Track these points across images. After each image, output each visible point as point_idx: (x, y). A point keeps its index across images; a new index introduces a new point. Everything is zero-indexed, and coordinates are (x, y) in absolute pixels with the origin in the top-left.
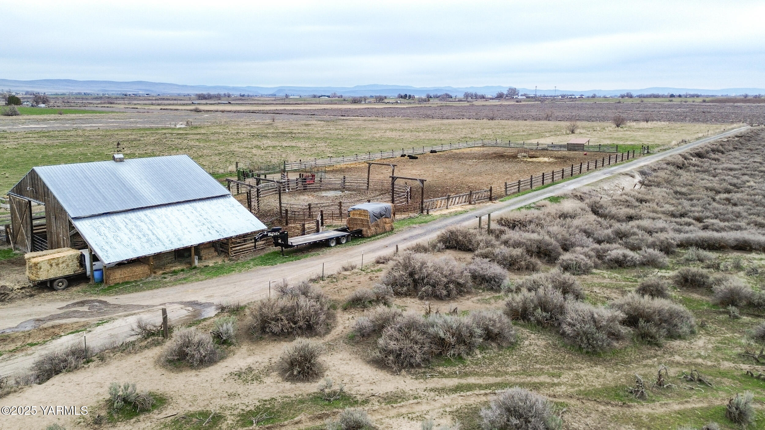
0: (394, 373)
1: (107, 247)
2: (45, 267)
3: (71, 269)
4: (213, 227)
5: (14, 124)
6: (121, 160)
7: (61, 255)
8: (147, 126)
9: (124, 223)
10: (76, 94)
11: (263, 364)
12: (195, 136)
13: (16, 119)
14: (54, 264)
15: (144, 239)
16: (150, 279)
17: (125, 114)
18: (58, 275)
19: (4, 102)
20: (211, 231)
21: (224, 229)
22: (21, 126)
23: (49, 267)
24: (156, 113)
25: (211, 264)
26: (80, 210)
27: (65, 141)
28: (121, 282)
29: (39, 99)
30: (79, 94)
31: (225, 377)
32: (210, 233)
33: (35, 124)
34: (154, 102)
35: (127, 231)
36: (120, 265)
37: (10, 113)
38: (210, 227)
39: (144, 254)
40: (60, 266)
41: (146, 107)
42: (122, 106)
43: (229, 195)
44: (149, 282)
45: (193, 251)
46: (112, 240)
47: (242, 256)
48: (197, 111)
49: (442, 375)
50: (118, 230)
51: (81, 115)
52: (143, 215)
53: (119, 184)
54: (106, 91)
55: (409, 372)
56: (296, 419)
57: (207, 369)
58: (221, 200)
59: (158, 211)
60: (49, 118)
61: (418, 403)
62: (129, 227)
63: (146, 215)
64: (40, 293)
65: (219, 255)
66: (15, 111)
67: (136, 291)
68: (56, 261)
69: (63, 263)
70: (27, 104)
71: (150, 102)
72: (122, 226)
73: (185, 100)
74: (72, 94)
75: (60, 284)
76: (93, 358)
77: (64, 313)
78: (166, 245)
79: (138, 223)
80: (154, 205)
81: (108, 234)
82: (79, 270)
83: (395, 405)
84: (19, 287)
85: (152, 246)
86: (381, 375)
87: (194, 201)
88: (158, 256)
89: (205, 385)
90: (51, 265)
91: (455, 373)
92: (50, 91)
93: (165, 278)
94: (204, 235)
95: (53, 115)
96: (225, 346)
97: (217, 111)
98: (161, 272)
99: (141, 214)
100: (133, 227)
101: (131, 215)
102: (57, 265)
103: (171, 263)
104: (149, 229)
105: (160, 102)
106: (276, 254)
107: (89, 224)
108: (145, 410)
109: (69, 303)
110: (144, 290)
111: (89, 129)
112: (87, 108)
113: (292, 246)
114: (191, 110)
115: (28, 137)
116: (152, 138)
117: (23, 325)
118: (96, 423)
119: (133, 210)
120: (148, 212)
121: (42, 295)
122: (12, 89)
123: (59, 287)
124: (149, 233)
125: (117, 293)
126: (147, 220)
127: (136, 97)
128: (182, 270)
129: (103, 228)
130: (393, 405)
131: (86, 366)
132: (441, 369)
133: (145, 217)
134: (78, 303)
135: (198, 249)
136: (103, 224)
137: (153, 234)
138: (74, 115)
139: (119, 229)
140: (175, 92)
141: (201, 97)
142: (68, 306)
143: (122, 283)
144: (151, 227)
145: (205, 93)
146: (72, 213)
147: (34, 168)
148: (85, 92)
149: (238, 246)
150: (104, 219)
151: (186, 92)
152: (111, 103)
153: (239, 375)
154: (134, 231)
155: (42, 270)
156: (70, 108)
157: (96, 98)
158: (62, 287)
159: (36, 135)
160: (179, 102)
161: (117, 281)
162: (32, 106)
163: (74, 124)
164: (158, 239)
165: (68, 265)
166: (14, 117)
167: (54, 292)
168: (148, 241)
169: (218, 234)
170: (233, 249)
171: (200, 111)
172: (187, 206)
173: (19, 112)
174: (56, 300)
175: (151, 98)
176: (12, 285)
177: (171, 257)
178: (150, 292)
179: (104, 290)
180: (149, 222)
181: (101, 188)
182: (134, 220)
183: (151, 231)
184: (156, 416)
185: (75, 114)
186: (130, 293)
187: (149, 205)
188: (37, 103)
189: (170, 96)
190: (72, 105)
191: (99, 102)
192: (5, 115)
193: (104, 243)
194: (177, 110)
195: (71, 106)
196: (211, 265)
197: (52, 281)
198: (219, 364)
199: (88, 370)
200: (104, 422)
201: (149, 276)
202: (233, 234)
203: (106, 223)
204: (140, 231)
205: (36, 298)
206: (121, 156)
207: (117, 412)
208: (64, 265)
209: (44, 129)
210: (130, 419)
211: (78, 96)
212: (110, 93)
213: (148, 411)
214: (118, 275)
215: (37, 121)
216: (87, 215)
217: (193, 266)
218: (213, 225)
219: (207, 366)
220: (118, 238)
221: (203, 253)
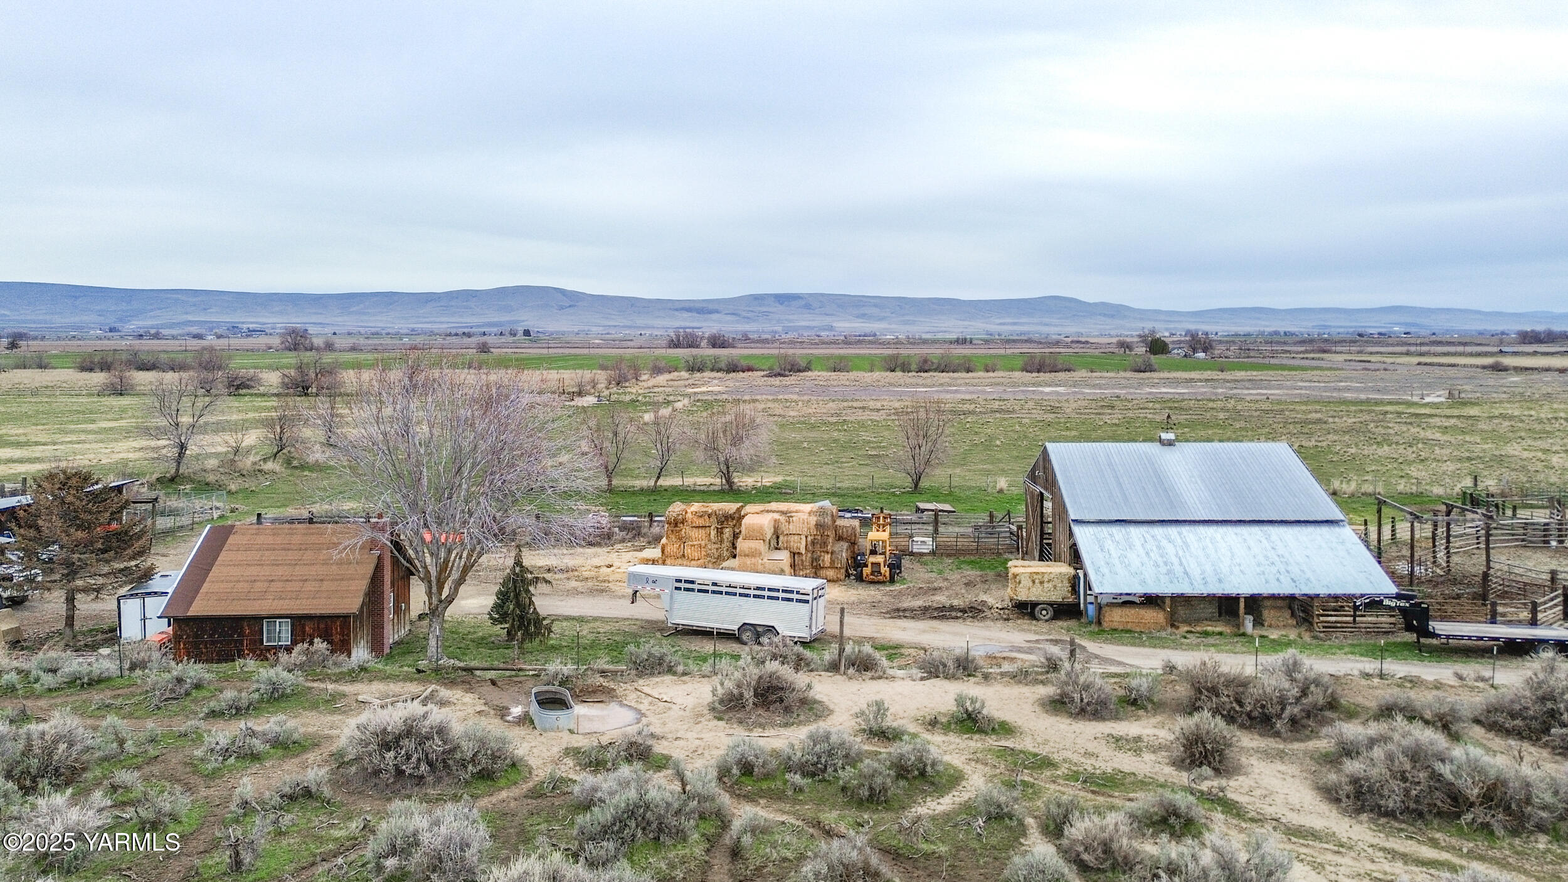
0: (1344, 812)
1: (1105, 570)
2: (1026, 582)
3: (1059, 593)
4: (1288, 572)
5: (1140, 385)
6: (1170, 443)
7: (1049, 570)
8: (1363, 396)
9: (1142, 539)
10: (1271, 334)
11: (1160, 741)
12: (1444, 420)
13: (1148, 378)
14: (1037, 581)
15: (1164, 570)
16: (1163, 634)
17: (1337, 373)
18: (1042, 599)
19: (1144, 349)
20: (1282, 578)
21: (1308, 579)
22: (1148, 390)
23: (1031, 584)
24: (1402, 371)
25: (1274, 635)
26: (1086, 511)
27: (1200, 417)
28: (1121, 627)
29: (1199, 343)
30: (1276, 333)
31: (1099, 735)
32: (1278, 580)
33: (1170, 387)
34: (1413, 349)
35: (1142, 552)
36: (1127, 602)
37: (1142, 369)
38: (1283, 570)
39: (1155, 592)
40: (1046, 585)
41: (1389, 360)
42: (1340, 358)
43: (1342, 521)
44: (1159, 638)
45: (1242, 605)
46: (1116, 561)
47: (1338, 634)
48: (1498, 368)
49: (1434, 843)
50: (1130, 548)
51: (1255, 373)
52: (1176, 533)
53: (1155, 479)
54: (1326, 327)
55: (1371, 820)
56: (1131, 795)
57: (1087, 723)
58: (1324, 530)
59: (1202, 530)
60: (1198, 377)
61: (1338, 852)
62: (1148, 546)
63: (1180, 534)
64: (1018, 618)
65: (1298, 625)
66: (1150, 365)
67: (1133, 645)
68: (1040, 577)
69: (1048, 582)
70: (1177, 353)
71: (1404, 349)
72: (1138, 544)
73: (1488, 345)
74: (1262, 333)
75: (1044, 612)
76: (977, 674)
77: (1029, 648)
78: (1195, 583)
79: (1164, 543)
80: (1197, 519)
81: (1113, 552)
82: (1069, 598)
83: (1293, 839)
84: (1000, 607)
85: (1171, 582)
86: (1324, 807)
87: (1271, 522)
88: (1182, 600)
89: (1069, 735)
90: (1034, 582)
91: (1460, 849)
92: (1226, 328)
93: (1185, 638)
94: (1267, 582)
95: (1209, 372)
96: (1134, 708)
97: (1548, 370)
98: (1186, 629)
99: (1173, 530)
100: (1154, 548)
101: (1158, 530)
102: (1042, 583)
103: (1210, 620)
104: (1177, 555)
105: (1424, 349)
106: (1406, 645)
107: (1092, 533)
108: (981, 731)
109: (1042, 638)
110: (1144, 646)
111: (1248, 398)
112: (1273, 361)
113: (1434, 635)
114: (1484, 367)
115: (1147, 408)
116: (1350, 421)
117: (977, 648)
118: (930, 724)
119: (1162, 522)
120: (1185, 530)
121: (1019, 622)
122: (1158, 326)
123: (1042, 617)
124: (1175, 561)
125: (1105, 641)
126: (1179, 541)
127: (1383, 338)
128: (1220, 634)
129: (1110, 542)
130: (1292, 838)
131: (965, 678)
132: (1438, 835)
133: (1178, 537)
134: (1051, 640)
135: (1255, 603)
136: (1111, 535)
137: (1181, 564)
138: (1243, 373)
139: (1131, 546)
140: (1474, 326)
141: (1529, 338)
142: (1037, 641)
143: (1122, 630)
144: (1181, 553)
145: (1540, 328)
146: (1073, 516)
147: (1047, 444)
148: (1287, 330)
149: (1331, 616)
150: (1115, 530)
151: (1500, 328)
152: (1325, 352)
153: (1118, 740)
154: (1152, 555)
155: (1021, 585)
156: (1250, 360)
157: (1303, 342)
158: (1046, 618)
159: (1157, 406)
160: (1469, 349)
161: (1115, 625)
162: (1185, 356)
163: (1231, 389)
164: (1186, 573)
165: (1055, 587)
166: (1147, 374)
167: (1034, 622)
168: (1169, 573)
169: (1293, 584)
170: (1321, 618)
171: (1505, 369)
172: (1255, 530)
173: (1156, 367)
174: (1030, 631)
175: (1412, 341)
176: (994, 602)
177: (1212, 610)
178: (1152, 650)
179: (1092, 633)
180: (1181, 544)
181: (1126, 482)
182: (1159, 537)
183: (1180, 558)
184: (991, 742)
185: (1247, 370)
186: (1123, 644)
187: (1188, 519)
188: (1195, 350)
189: (1460, 336)
190: (1252, 354)
191: (1303, 349)
192: (1136, 371)
193: (1102, 563)
194: (1453, 365)
195: (1248, 357)
196: (1272, 637)
197: (1034, 605)
198: (1107, 723)
199: (966, 683)
200: (938, 726)
201: (1163, 629)
202: (1323, 591)
203: (1116, 535)
204: (1162, 557)
205: (1011, 623)
206: (1171, 436)
207: (956, 723)
208: (1050, 585)
209: (1177, 396)
210: (965, 734)
211: (1276, 338)
212: (1333, 331)
213: (986, 733)
214: (1116, 617)
215: (1177, 382)
216: (1092, 518)
217: (1241, 631)
218: (1289, 568)
219: (1090, 720)
220: (1126, 560)
221: (1268, 615)
